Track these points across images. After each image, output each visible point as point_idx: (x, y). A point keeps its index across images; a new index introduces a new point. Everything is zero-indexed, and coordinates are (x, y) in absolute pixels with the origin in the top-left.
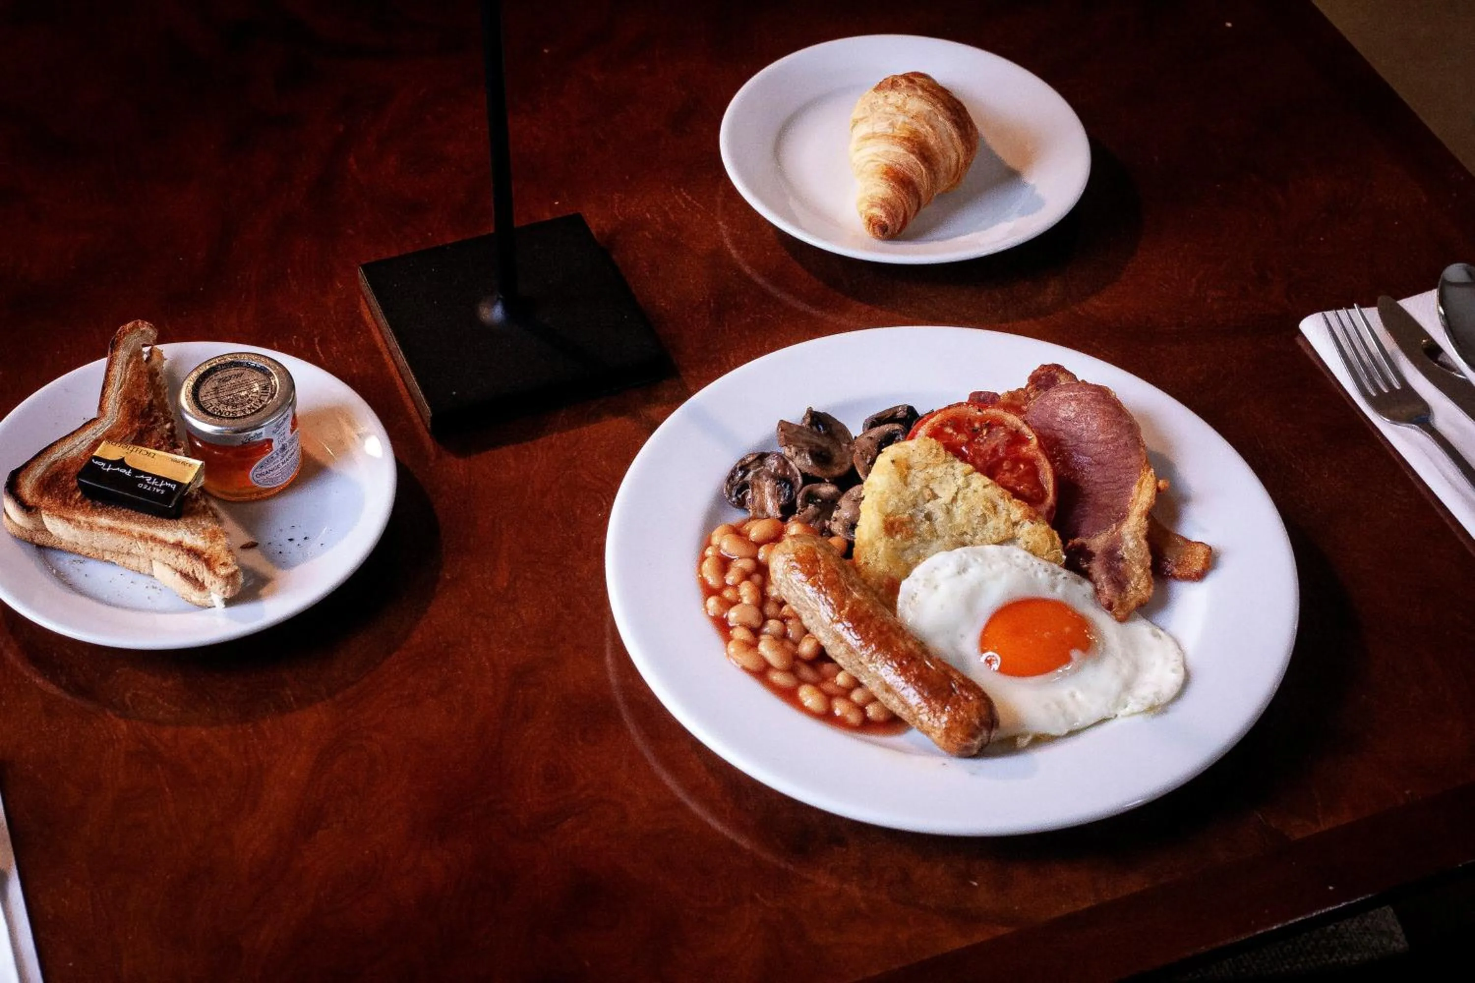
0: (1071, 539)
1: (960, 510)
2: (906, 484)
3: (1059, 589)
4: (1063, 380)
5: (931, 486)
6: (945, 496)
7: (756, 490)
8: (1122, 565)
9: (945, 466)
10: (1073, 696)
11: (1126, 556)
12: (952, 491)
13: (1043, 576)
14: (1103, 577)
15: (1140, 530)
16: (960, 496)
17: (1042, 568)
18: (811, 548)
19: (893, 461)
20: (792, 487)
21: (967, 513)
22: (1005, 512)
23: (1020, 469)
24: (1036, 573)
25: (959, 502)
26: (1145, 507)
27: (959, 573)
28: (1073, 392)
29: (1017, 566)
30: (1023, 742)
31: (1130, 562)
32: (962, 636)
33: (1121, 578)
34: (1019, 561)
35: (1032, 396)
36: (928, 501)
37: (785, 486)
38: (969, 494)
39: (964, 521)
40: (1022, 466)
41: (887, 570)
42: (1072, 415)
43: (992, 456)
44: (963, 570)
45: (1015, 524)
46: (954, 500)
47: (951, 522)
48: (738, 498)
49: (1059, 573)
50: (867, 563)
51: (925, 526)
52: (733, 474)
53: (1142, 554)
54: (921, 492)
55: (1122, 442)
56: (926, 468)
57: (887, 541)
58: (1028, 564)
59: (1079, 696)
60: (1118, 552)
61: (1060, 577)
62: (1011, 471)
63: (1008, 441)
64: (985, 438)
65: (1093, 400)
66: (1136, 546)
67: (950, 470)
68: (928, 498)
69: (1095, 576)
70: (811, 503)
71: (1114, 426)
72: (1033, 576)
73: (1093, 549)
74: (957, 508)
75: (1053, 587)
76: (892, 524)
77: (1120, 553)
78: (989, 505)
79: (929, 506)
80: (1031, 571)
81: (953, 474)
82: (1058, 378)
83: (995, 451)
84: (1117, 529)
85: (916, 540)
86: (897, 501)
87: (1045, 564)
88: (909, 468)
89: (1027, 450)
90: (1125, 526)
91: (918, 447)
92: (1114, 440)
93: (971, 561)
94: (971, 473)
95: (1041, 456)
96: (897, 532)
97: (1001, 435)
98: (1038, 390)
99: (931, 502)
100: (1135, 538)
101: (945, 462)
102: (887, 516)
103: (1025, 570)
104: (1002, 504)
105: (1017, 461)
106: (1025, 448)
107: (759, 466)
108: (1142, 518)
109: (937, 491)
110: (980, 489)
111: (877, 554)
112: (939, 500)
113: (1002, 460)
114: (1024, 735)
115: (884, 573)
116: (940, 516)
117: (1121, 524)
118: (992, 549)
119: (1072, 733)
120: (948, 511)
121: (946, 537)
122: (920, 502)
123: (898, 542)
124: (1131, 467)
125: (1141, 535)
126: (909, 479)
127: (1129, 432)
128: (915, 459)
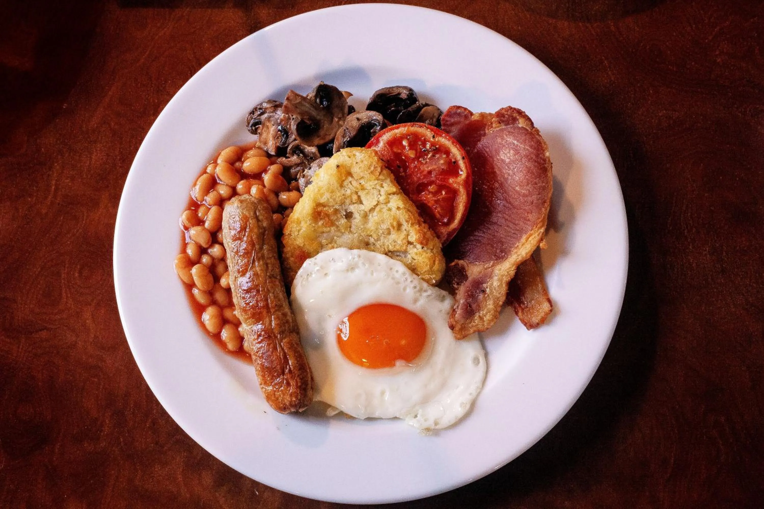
0: (457, 259)
1: (374, 218)
2: (342, 186)
3: (422, 302)
4: (521, 123)
5: (360, 193)
6: (368, 203)
7: (265, 129)
8: (481, 296)
9: (376, 182)
10: (383, 393)
11: (488, 290)
12: (372, 203)
13: (410, 292)
14: (462, 302)
15: (507, 276)
16: (378, 209)
17: (412, 285)
18: (247, 217)
19: (338, 166)
20: (287, 137)
21: (378, 224)
22: (405, 232)
23: (442, 194)
24: (405, 289)
25: (375, 213)
26: (520, 258)
27: (348, 270)
28: (518, 141)
29: (393, 278)
30: (331, 413)
31: (488, 295)
32: (330, 316)
33: (474, 306)
34: (397, 276)
35: (494, 125)
36: (354, 203)
37: (283, 135)
38: (384, 210)
39: (372, 228)
40: (444, 193)
41: (302, 245)
42: (507, 160)
43: (425, 176)
44: (351, 268)
45: (410, 243)
46: (372, 210)
47: (364, 225)
48: (252, 129)
49: (425, 291)
50: (290, 235)
51: (343, 221)
52: (254, 110)
53: (499, 293)
54: (351, 196)
55: (530, 199)
56: (360, 179)
57: (310, 224)
58: (403, 279)
59: (387, 397)
60: (484, 285)
61: (425, 294)
62: (435, 194)
63: (443, 169)
64: (427, 160)
65: (527, 156)
66: (498, 286)
67: (378, 187)
68: (354, 201)
69: (458, 297)
70: (296, 154)
71: (530, 185)
72: (402, 290)
73: (469, 273)
74: (372, 216)
75: (416, 301)
76: (319, 213)
77: (485, 285)
78: (395, 224)
79: (352, 208)
80: (402, 286)
81: (379, 191)
82: (518, 120)
83: (430, 172)
84: (492, 266)
85: (333, 229)
86: (329, 197)
87: (416, 282)
88: (349, 174)
89: (453, 182)
90: (498, 267)
91: (362, 161)
92: (525, 196)
93: (360, 264)
94: (394, 194)
95: (462, 190)
96: (321, 219)
97: (441, 162)
98: (500, 123)
99: (355, 205)
100: (500, 280)
101: (378, 179)
102: (319, 205)
103: (398, 283)
104: (405, 226)
105: (440, 188)
106: (453, 180)
107: (272, 112)
108: (512, 267)
109: (363, 198)
110: (394, 209)
111: (299, 231)
112: (361, 206)
113: (431, 183)
114: (335, 408)
115: (299, 247)
116: (357, 219)
117: (498, 264)
118: (382, 258)
119: (370, 419)
120: (365, 216)
121: (356, 235)
122: (348, 201)
123: (319, 227)
124: (529, 220)
125: (506, 279)
126: (345, 183)
127: (539, 194)
128: (355, 170)
